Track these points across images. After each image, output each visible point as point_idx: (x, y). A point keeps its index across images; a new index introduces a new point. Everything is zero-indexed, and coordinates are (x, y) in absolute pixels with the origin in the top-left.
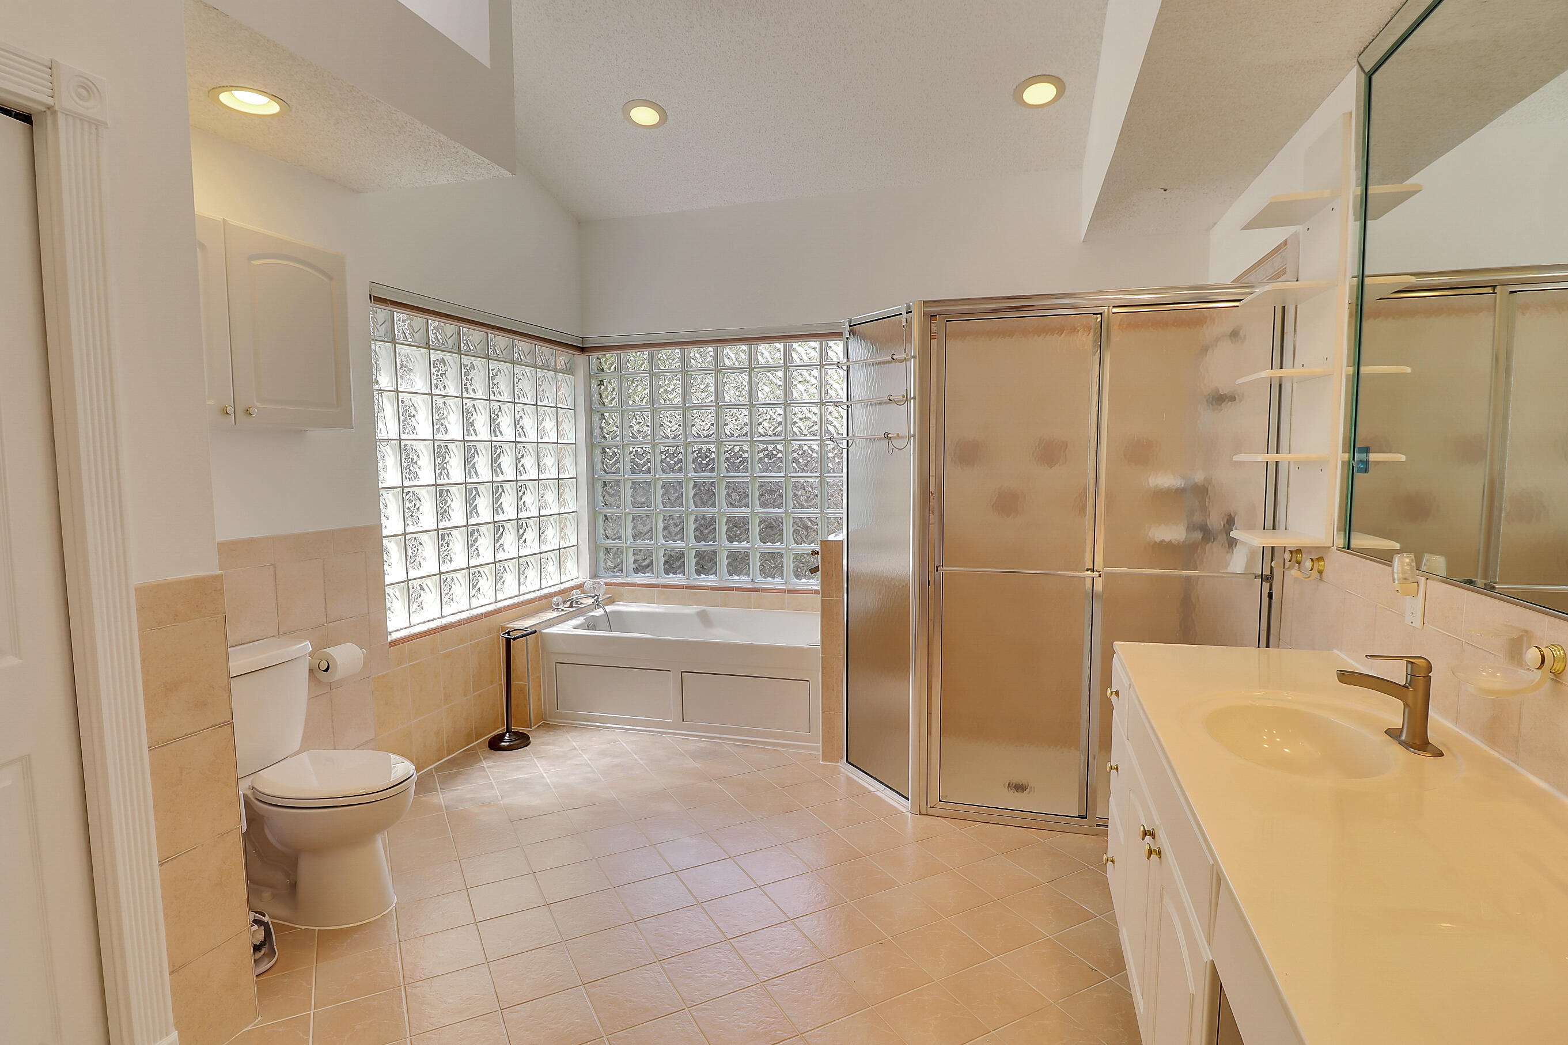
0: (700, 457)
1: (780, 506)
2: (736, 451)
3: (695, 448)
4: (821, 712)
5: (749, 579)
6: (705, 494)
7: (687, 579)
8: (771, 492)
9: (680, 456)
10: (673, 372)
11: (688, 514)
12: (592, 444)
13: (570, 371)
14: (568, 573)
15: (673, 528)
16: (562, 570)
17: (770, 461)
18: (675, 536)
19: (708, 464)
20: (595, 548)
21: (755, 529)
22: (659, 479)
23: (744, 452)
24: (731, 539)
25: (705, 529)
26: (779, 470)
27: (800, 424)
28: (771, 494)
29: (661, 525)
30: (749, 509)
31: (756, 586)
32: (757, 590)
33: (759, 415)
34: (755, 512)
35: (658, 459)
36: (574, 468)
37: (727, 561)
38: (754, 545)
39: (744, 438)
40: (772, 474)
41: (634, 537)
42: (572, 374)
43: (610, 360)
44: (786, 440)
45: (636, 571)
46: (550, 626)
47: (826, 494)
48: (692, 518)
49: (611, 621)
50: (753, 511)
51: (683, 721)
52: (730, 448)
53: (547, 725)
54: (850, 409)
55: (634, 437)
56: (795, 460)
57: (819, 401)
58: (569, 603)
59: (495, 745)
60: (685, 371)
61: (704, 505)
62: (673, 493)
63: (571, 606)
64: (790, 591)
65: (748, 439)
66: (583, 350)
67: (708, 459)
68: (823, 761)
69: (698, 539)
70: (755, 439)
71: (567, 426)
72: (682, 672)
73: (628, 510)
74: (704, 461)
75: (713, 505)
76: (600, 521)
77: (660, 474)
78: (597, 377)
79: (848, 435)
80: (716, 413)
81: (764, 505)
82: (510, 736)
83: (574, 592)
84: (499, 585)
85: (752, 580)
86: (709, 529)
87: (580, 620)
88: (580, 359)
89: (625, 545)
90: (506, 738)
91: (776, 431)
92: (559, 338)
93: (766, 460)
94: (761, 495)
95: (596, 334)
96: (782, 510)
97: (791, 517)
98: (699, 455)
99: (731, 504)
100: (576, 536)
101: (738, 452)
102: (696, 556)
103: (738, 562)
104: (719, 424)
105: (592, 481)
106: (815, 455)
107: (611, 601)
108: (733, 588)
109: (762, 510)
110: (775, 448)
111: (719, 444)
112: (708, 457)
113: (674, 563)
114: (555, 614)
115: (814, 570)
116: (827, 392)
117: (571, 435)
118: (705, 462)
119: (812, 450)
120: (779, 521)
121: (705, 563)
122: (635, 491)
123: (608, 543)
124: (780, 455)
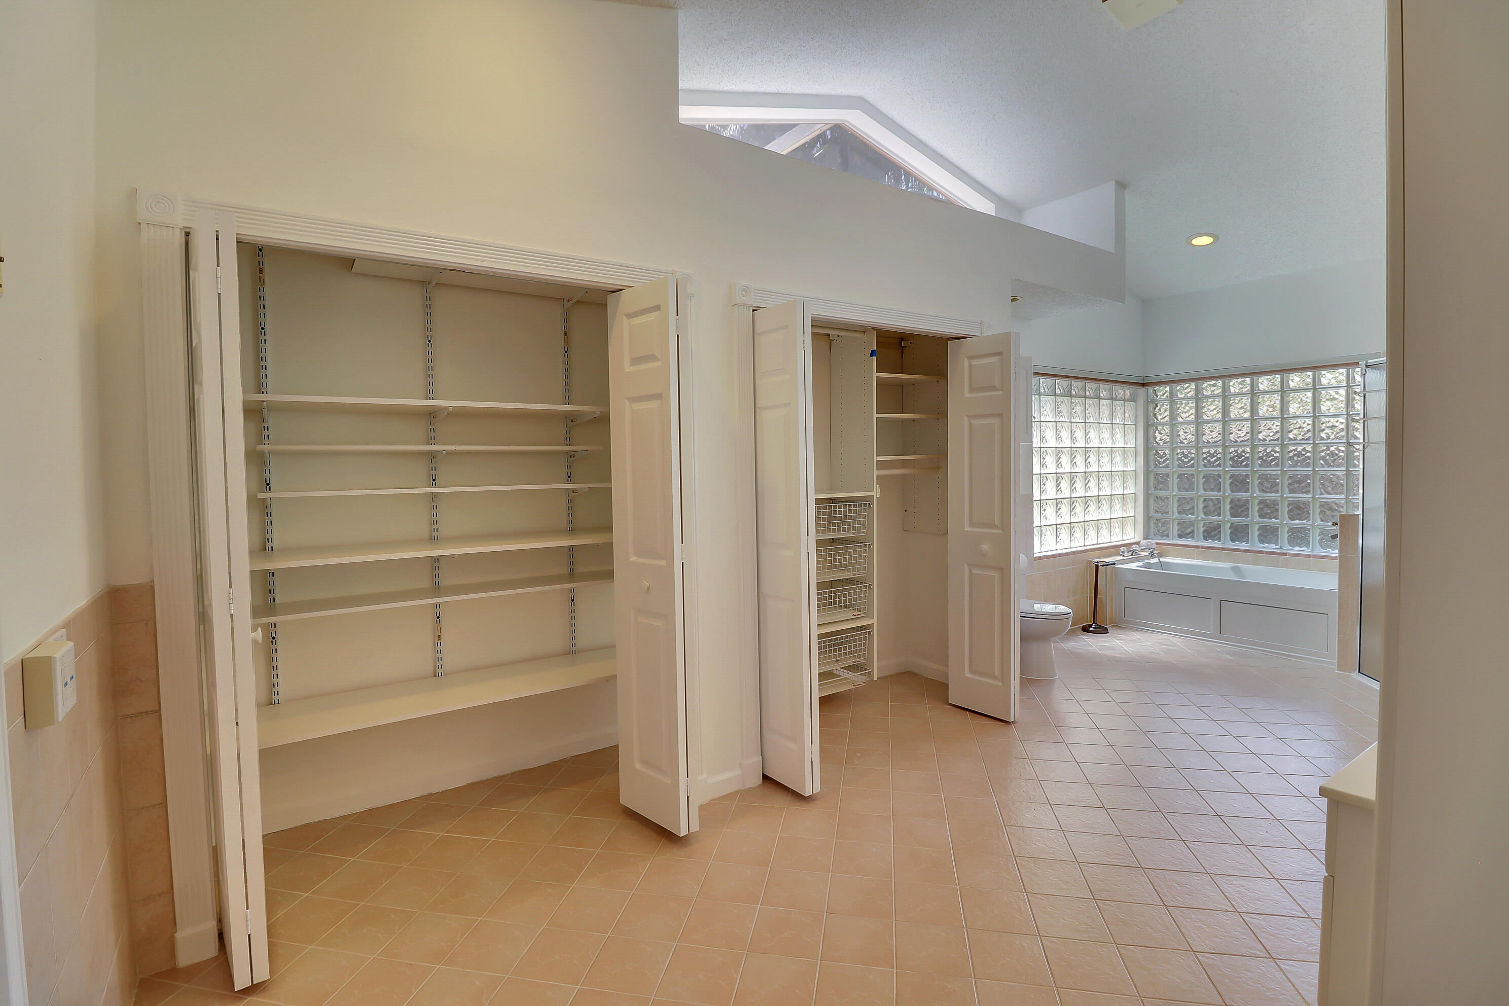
0: (1236, 456)
1: (1308, 492)
2: (1268, 451)
3: (1232, 449)
4: (1337, 635)
5: (1278, 547)
6: (1239, 483)
7: (1223, 544)
8: (1299, 482)
9: (1219, 456)
10: (1214, 396)
11: (1224, 497)
12: (1148, 448)
13: (1133, 399)
14: (1127, 534)
15: (1212, 507)
16: (1124, 531)
17: (1299, 459)
18: (1213, 512)
19: (1242, 462)
20: (1147, 519)
21: (1284, 509)
22: (1201, 471)
23: (1276, 452)
24: (1261, 516)
25: (1239, 508)
26: (1308, 465)
27: (1328, 431)
28: (1298, 484)
29: (1201, 506)
30: (1279, 495)
31: (1284, 551)
32: (1285, 554)
33: (1290, 425)
34: (1285, 496)
35: (1201, 458)
36: (1135, 464)
37: (1258, 532)
38: (1283, 522)
39: (1276, 442)
40: (1298, 468)
41: (1179, 513)
42: (1135, 401)
43: (1163, 391)
44: (1314, 443)
45: (1180, 536)
46: (1120, 564)
47: (1352, 484)
48: (1228, 500)
49: (1161, 565)
50: (1282, 496)
51: (1220, 633)
52: (1263, 449)
53: (1116, 626)
54: (1366, 422)
55: (1182, 442)
56: (1323, 458)
57: (1345, 413)
58: (1131, 552)
59: (1086, 629)
60: (1225, 396)
61: (1239, 491)
62: (1212, 482)
63: (1132, 555)
64: (1315, 557)
65: (1279, 442)
66: (1143, 385)
67: (1243, 458)
68: (1338, 670)
69: (1232, 515)
70: (1285, 443)
71: (1131, 436)
72: (1221, 600)
73: (1174, 493)
74: (1237, 460)
75: (1247, 491)
76: (1152, 501)
77: (1201, 468)
78: (1151, 403)
79: (1364, 441)
80: (1251, 424)
81: (1292, 491)
82: (1095, 626)
83: (1134, 546)
84: (1086, 537)
85: (1281, 547)
86: (1243, 509)
87: (1141, 564)
88: (1141, 391)
89: (1171, 518)
90: (1093, 626)
91: (1305, 436)
92: (1129, 380)
93: (1295, 458)
94: (1290, 484)
95: (1152, 373)
96: (1310, 496)
97: (1318, 501)
98: (1236, 454)
99: (1263, 490)
100: (1134, 510)
101: (1270, 452)
102: (1231, 527)
103: (1268, 534)
104: (1254, 431)
105: (1147, 473)
106: (1341, 454)
107: (1161, 555)
108: (1263, 551)
109: (1291, 495)
110: (1304, 449)
111: (1254, 447)
112: (1244, 456)
113: (1212, 532)
114: (1122, 558)
115: (1334, 537)
116: (1353, 407)
117: (1133, 442)
118: (1241, 460)
119: (1340, 451)
120: (1306, 504)
121: (1238, 533)
122: (1181, 480)
123: (1159, 516)
124: (1309, 454)
